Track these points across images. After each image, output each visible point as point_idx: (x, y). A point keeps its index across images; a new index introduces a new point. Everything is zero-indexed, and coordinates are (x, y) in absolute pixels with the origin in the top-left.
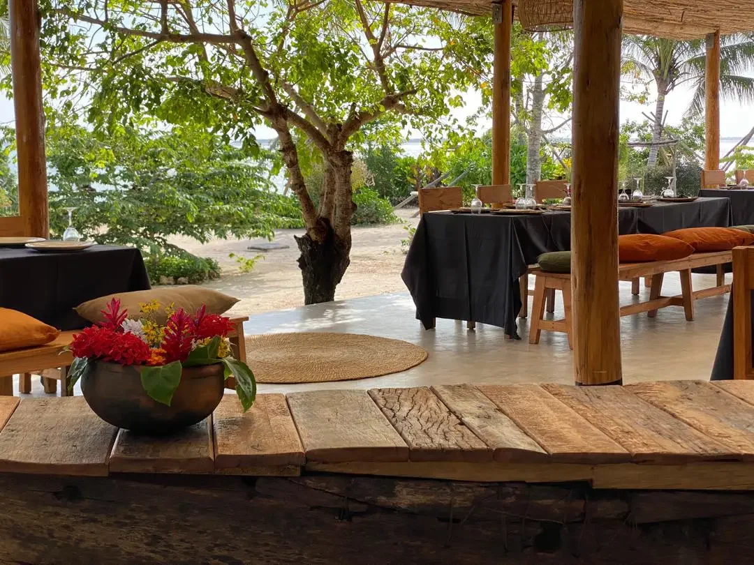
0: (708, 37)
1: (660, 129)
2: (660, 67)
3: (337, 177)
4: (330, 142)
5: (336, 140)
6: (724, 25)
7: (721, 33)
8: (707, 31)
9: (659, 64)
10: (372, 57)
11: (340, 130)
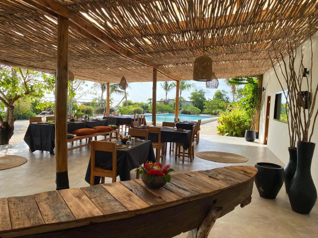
0: (107, 83)
1: (102, 100)
2: (102, 87)
3: (10, 112)
4: (8, 103)
5: (10, 103)
6: (110, 81)
7: (110, 83)
8: (107, 82)
9: (102, 86)
10: (23, 82)
11: (12, 100)
